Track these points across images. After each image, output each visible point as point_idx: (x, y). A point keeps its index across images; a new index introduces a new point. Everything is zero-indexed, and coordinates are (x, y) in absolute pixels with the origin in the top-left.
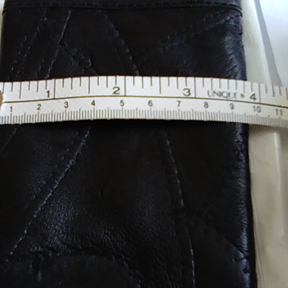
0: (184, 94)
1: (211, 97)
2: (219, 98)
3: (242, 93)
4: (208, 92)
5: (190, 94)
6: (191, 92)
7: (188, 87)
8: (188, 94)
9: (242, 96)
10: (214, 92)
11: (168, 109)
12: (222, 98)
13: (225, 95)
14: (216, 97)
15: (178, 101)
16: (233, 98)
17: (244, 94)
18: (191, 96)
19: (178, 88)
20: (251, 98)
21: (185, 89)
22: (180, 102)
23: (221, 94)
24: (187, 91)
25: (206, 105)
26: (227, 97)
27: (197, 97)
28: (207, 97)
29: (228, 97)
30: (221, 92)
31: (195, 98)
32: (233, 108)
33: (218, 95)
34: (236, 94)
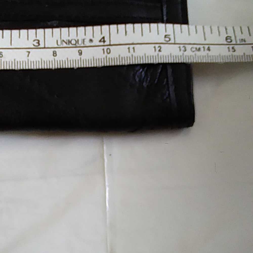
0: (34, 45)
1: (60, 45)
2: (68, 46)
3: (92, 38)
4: (57, 41)
5: (39, 45)
6: (40, 43)
7: (37, 39)
8: (37, 44)
9: (91, 41)
10: (63, 41)
11: (18, 59)
12: (70, 45)
13: (73, 42)
14: (65, 45)
15: (27, 52)
16: (81, 44)
17: (93, 39)
18: (40, 47)
19: (28, 39)
20: (100, 41)
21: (34, 41)
22: (29, 52)
23: (70, 42)
24: (37, 41)
25: (55, 54)
26: (75, 44)
27: (46, 46)
28: (56, 46)
29: (77, 44)
30: (70, 40)
31: (45, 48)
32: (81, 54)
33: (66, 43)
34: (85, 40)
